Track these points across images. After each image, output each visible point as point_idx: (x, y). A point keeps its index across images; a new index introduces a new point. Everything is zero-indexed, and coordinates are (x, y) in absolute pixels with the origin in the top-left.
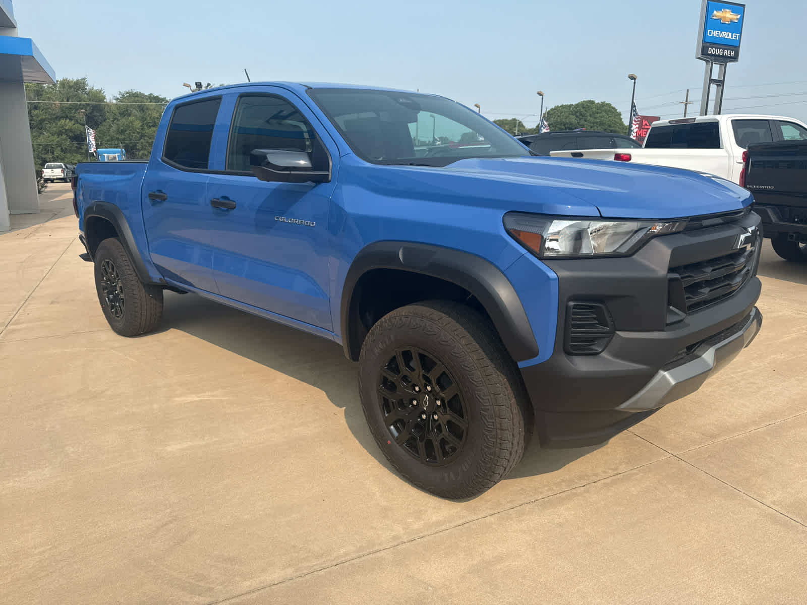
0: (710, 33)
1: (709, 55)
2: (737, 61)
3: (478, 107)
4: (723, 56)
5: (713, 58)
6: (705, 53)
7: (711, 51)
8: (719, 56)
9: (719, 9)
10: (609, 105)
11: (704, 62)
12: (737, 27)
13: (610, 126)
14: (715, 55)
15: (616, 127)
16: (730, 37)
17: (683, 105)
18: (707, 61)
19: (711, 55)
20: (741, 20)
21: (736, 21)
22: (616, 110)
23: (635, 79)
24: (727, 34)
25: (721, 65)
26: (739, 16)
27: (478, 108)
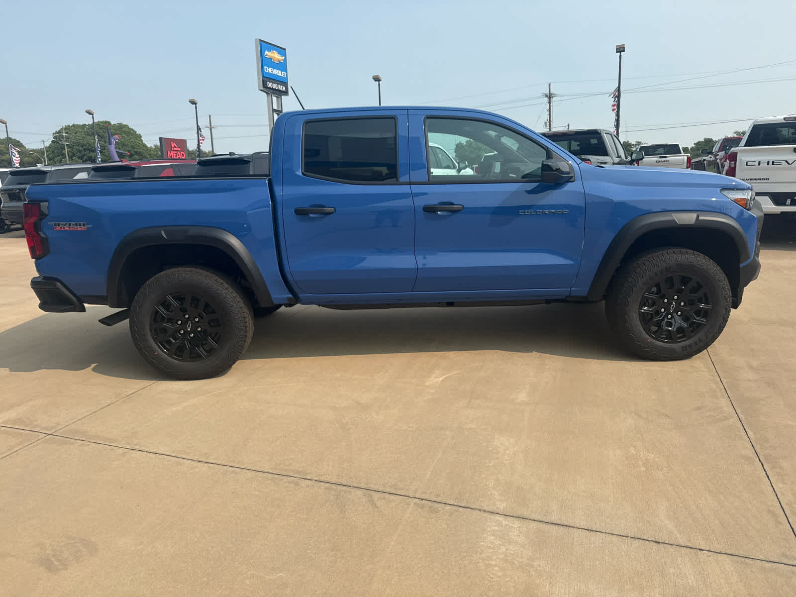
0: (266, 70)
1: (268, 88)
2: (288, 95)
3: (4, 123)
4: (278, 90)
5: (272, 91)
6: (265, 86)
7: (269, 85)
8: (275, 89)
9: (269, 50)
10: (126, 126)
11: (265, 94)
12: (283, 66)
13: (134, 148)
14: (272, 89)
15: (140, 149)
16: (280, 75)
17: (209, 129)
18: (267, 93)
19: (270, 88)
20: (285, 60)
21: (282, 62)
22: (136, 132)
23: (196, 104)
24: (278, 71)
25: (277, 97)
26: (283, 58)
27: (5, 125)
